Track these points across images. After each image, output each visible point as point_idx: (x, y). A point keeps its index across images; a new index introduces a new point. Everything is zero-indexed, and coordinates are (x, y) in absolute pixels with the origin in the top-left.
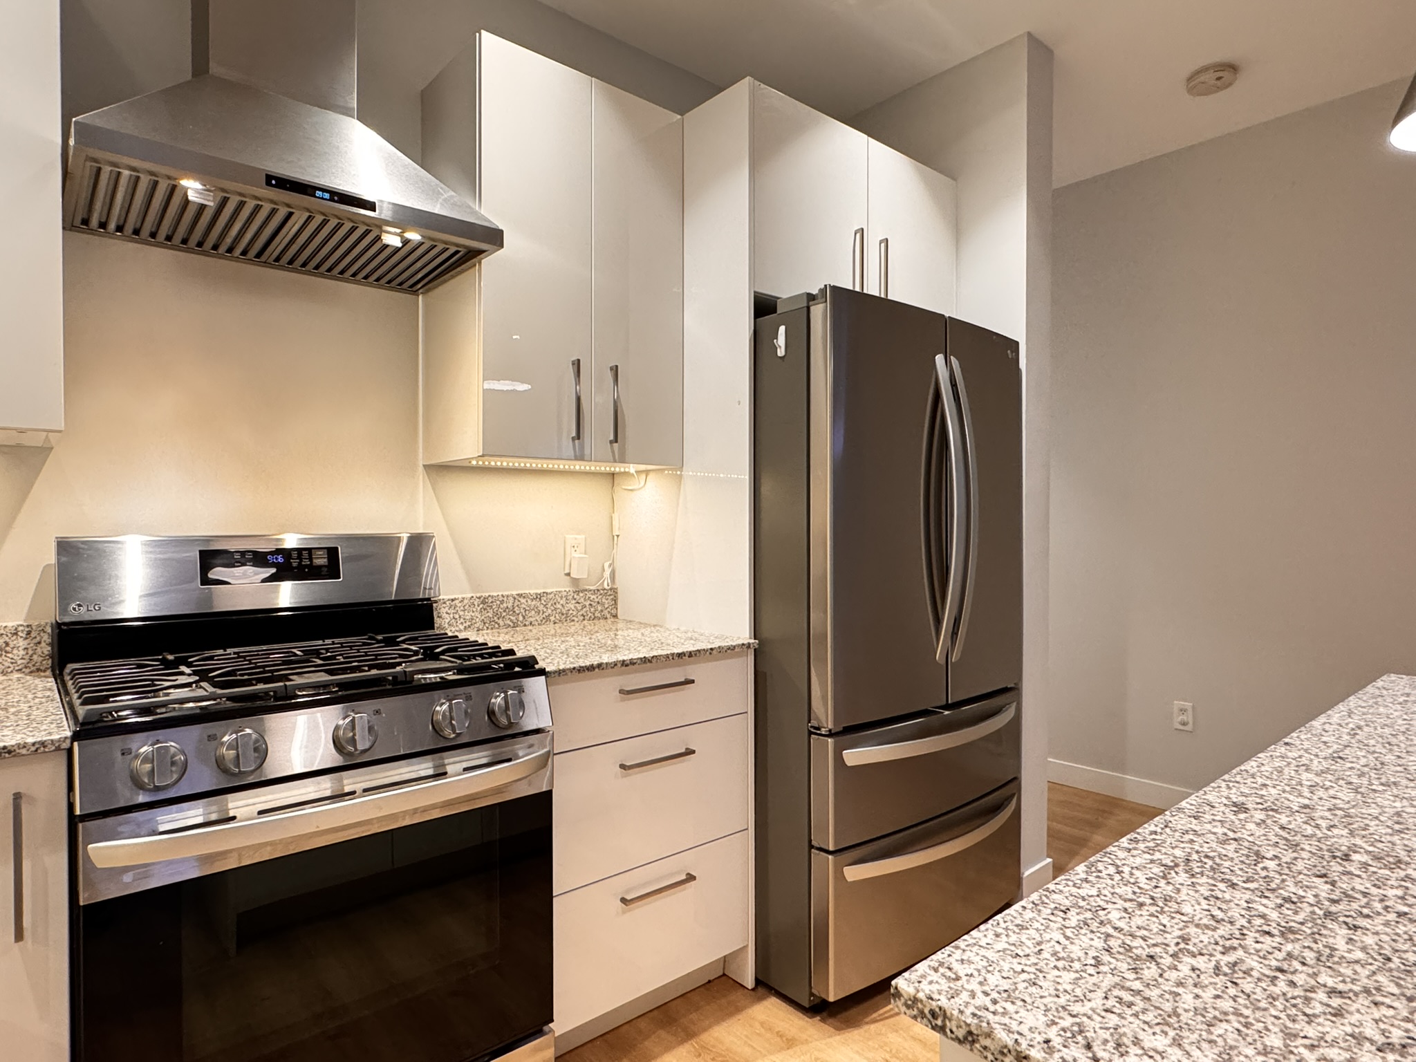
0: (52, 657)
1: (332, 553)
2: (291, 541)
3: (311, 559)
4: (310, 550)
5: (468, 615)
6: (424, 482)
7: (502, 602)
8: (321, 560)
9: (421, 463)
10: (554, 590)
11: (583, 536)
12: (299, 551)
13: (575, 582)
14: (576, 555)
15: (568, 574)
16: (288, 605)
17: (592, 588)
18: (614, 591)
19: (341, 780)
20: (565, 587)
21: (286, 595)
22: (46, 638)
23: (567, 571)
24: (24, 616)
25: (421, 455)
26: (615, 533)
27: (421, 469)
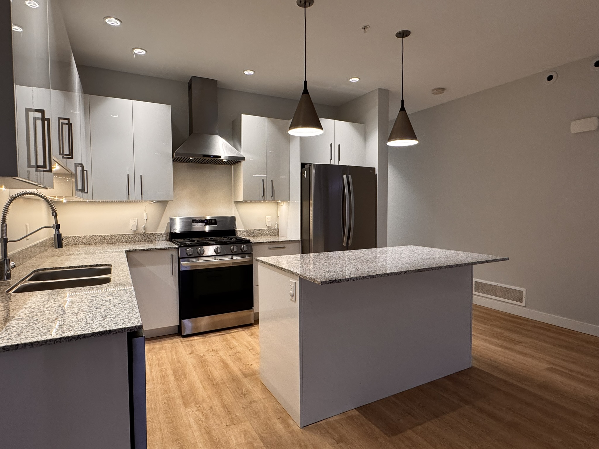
0: (169, 238)
1: (215, 220)
2: (208, 218)
3: (211, 221)
4: (211, 220)
5: (243, 234)
6: (234, 205)
7: (251, 231)
8: (213, 222)
9: (233, 201)
10: (263, 229)
11: (270, 216)
12: (209, 220)
13: (268, 227)
14: (268, 221)
15: (267, 225)
16: (208, 230)
17: (272, 228)
18: (278, 229)
19: (216, 257)
20: (266, 228)
21: (207, 228)
22: (168, 235)
23: (266, 224)
24: (165, 231)
25: (233, 199)
26: (278, 216)
27: (233, 202)
